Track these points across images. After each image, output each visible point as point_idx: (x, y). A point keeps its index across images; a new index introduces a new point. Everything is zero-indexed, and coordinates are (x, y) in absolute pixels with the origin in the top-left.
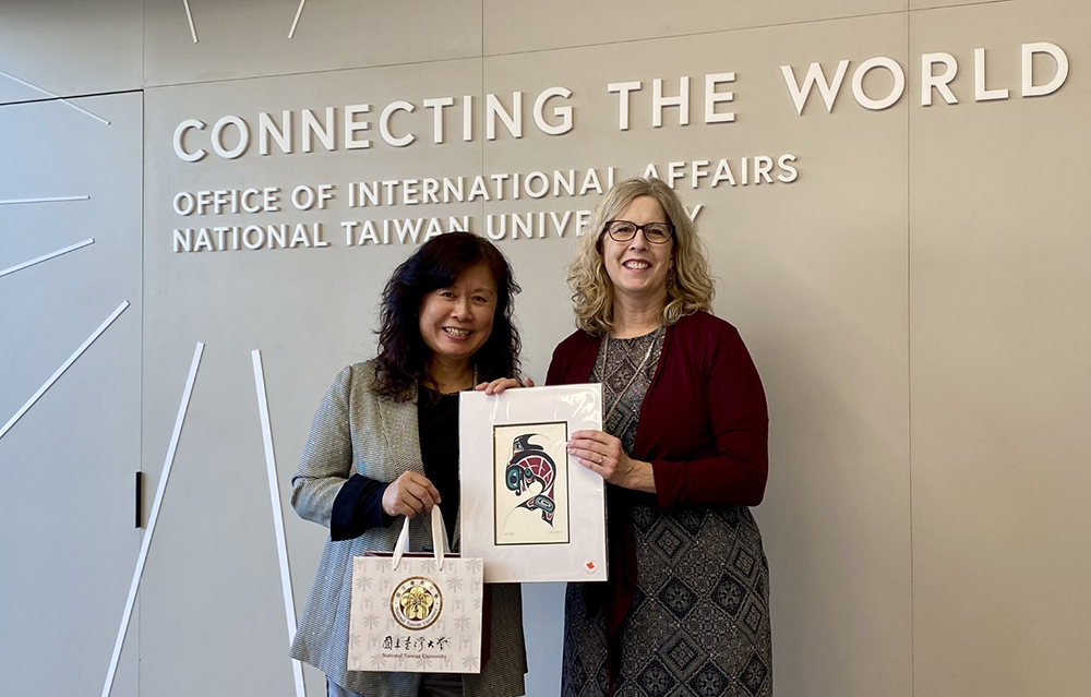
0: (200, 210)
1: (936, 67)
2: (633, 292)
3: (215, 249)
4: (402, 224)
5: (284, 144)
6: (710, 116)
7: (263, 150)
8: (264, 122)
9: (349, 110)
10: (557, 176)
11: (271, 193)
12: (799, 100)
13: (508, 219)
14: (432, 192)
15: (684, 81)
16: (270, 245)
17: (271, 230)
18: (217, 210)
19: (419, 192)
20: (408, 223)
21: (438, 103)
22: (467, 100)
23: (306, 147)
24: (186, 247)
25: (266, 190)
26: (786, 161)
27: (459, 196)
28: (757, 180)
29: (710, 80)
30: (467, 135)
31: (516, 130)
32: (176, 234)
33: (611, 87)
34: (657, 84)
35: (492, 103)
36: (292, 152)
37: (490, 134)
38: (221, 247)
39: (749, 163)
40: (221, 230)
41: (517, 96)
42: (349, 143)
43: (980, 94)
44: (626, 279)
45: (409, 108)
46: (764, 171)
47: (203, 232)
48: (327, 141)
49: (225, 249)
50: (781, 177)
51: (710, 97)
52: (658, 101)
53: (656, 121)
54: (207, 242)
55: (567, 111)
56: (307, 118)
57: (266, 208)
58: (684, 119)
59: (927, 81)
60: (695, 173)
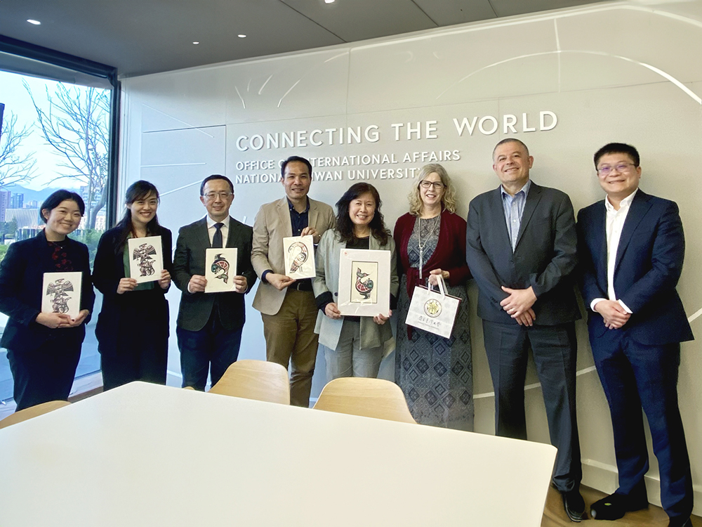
0: (245, 168)
1: (509, 120)
2: (430, 205)
3: (251, 182)
4: (318, 173)
5: (276, 144)
6: (428, 136)
7: (268, 147)
8: (269, 137)
9: (299, 133)
10: (374, 157)
11: (271, 163)
12: (460, 131)
13: (356, 172)
14: (328, 162)
15: (419, 124)
16: (270, 181)
17: (271, 176)
18: (252, 168)
19: (324, 162)
20: (320, 174)
21: (331, 131)
22: (341, 130)
23: (284, 146)
24: (241, 181)
25: (269, 161)
26: (456, 153)
27: (338, 164)
28: (445, 159)
29: (428, 123)
30: (341, 142)
31: (358, 140)
32: (237, 177)
33: (393, 125)
34: (409, 124)
35: (350, 131)
36: (279, 147)
37: (349, 142)
38: (253, 182)
39: (443, 153)
40: (253, 175)
41: (359, 128)
42: (299, 144)
43: (525, 129)
44: (427, 200)
45: (320, 132)
46: (448, 156)
47: (246, 176)
48: (291, 144)
49: (255, 182)
50: (454, 158)
51: (428, 129)
52: (409, 130)
53: (409, 138)
54: (248, 180)
55: (377, 134)
56: (284, 136)
57: (269, 168)
58: (419, 137)
59: (506, 124)
60: (423, 157)
